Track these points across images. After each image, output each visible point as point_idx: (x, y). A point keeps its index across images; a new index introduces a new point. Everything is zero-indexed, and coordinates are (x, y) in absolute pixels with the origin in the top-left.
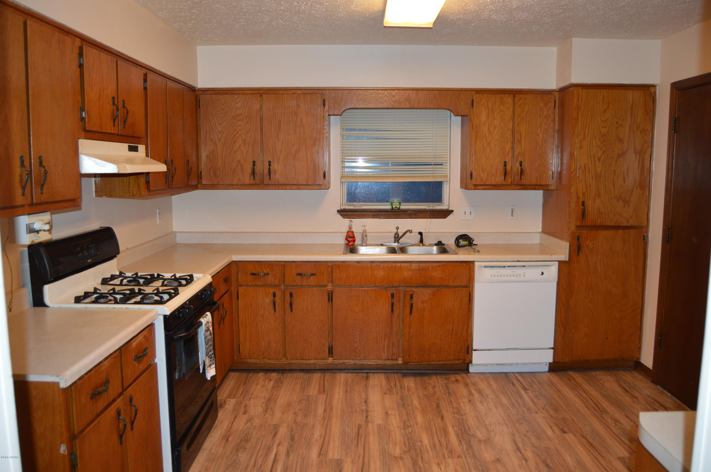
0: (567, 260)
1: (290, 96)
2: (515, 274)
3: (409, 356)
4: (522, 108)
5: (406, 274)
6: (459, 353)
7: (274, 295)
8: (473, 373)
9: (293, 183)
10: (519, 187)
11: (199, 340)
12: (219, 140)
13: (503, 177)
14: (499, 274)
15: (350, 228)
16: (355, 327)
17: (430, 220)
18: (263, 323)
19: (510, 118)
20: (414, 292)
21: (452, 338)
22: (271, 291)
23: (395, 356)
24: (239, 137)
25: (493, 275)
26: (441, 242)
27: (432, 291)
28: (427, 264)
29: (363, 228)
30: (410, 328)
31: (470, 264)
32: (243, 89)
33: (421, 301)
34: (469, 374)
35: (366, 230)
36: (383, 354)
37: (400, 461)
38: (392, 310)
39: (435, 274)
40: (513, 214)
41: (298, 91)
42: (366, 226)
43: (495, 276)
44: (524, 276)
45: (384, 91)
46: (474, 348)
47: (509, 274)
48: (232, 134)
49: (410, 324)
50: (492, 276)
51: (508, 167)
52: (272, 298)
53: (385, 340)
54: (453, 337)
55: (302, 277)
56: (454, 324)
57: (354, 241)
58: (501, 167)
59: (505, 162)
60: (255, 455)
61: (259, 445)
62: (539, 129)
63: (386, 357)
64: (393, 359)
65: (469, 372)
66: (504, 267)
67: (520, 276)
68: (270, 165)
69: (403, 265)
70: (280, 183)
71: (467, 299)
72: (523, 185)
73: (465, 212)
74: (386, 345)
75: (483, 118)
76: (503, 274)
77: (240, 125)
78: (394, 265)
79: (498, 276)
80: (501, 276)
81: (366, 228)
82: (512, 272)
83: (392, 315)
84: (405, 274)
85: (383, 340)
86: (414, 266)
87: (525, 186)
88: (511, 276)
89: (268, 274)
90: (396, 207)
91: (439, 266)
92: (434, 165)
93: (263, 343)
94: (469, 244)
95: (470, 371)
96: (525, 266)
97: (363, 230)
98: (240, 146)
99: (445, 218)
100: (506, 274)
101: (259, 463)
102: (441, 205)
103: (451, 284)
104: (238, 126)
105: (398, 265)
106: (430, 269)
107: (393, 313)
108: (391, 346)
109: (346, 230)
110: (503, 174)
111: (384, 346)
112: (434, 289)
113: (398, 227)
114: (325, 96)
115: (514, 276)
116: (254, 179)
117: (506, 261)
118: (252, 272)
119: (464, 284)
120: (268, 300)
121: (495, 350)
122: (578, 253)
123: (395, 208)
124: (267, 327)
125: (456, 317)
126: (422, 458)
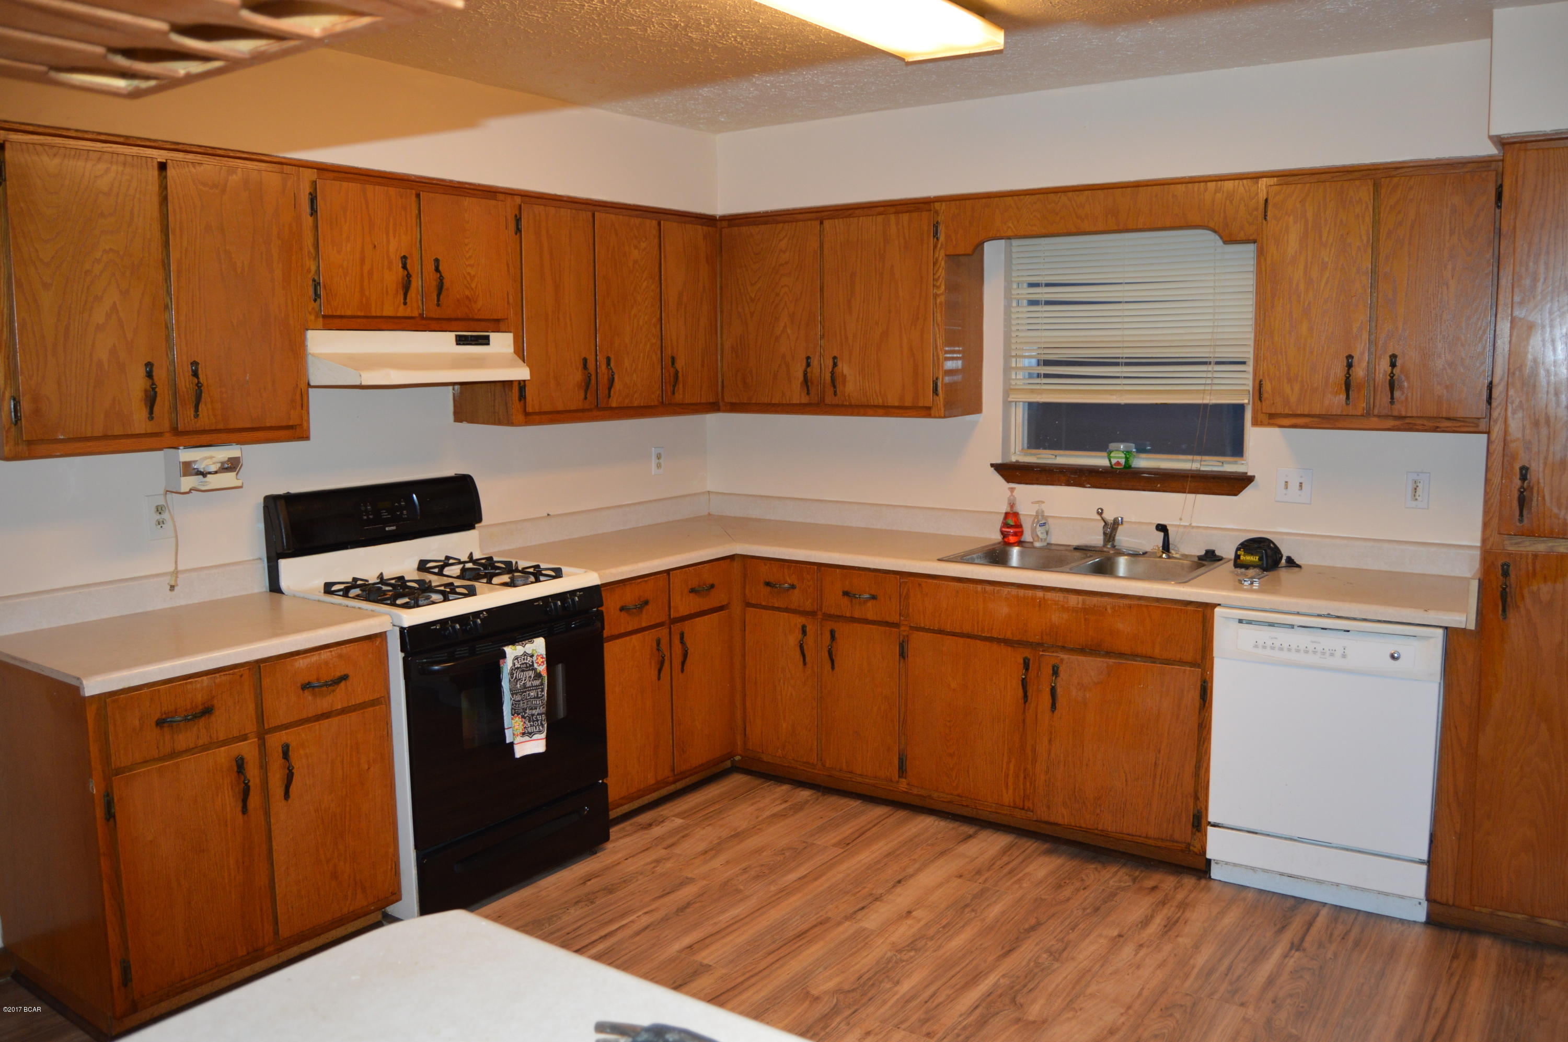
0: (1472, 626)
1: (872, 219)
2: (1319, 648)
3: (1048, 807)
4: (1399, 212)
5: (1056, 618)
6: (1171, 825)
7: (804, 631)
8: (1220, 881)
9: (876, 403)
10: (1392, 423)
12: (752, 314)
13: (1343, 397)
14: (1277, 644)
15: (1012, 505)
16: (949, 722)
17: (1191, 497)
18: (784, 684)
19: (1365, 241)
20: (1062, 660)
21: (1154, 783)
22: (800, 620)
23: (1031, 801)
24: (784, 308)
25: (1261, 643)
26: (1213, 552)
27: (1105, 665)
28: (1106, 599)
29: (1036, 507)
30: (1050, 741)
31: (1205, 611)
32: (792, 212)
33: (1078, 684)
34: (1212, 883)
35: (1043, 512)
36: (1004, 791)
37: (807, 1003)
38: (1025, 696)
39: (1120, 626)
40: (1418, 493)
41: (889, 208)
42: (1043, 502)
43: (1264, 647)
44: (1344, 656)
45: (1060, 194)
46: (1211, 818)
47: (1302, 647)
48: (773, 302)
49: (1051, 733)
50: (1256, 647)
51: (1359, 372)
52: (800, 636)
53: (1009, 763)
54: (1158, 782)
55: (851, 602)
56: (1159, 752)
57: (1021, 533)
58: (1338, 370)
59: (1350, 357)
62: (1450, 267)
63: (1012, 800)
64: (1026, 808)
65: (1210, 877)
66: (1292, 626)
67: (1332, 655)
68: (835, 365)
69: (1049, 595)
70: (853, 402)
71: (1195, 694)
72: (1400, 418)
73: (1286, 482)
74: (1011, 772)
75: (1292, 243)
76: (1285, 646)
77: (785, 285)
78: (1030, 594)
79: (1273, 648)
80: (1281, 649)
81: (1043, 507)
82: (1313, 642)
83: (1025, 707)
84: (1053, 616)
85: (1005, 760)
86: (1073, 600)
87: (1407, 421)
88: (1306, 652)
89: (793, 587)
90: (1118, 463)
91: (1130, 607)
93: (784, 725)
94: (1260, 563)
95: (1213, 876)
96: (1348, 631)
97: (1037, 512)
98: (785, 327)
99: (1236, 495)
100: (1294, 646)
102: (1235, 463)
103: (1157, 652)
104: (782, 287)
105: (1040, 594)
106: (1109, 611)
107: (1027, 705)
108: (1022, 776)
109: (1004, 508)
110: (1344, 388)
111: (1007, 776)
112: (1111, 661)
113: (1102, 510)
114: (938, 215)
115: (1315, 652)
116: (808, 393)
117: (1298, 614)
118: (768, 581)
119: (1189, 657)
120: (793, 640)
121: (1268, 835)
122: (1504, 610)
123: (1115, 464)
124: (792, 695)
125: (1166, 735)
126: (856, 1011)
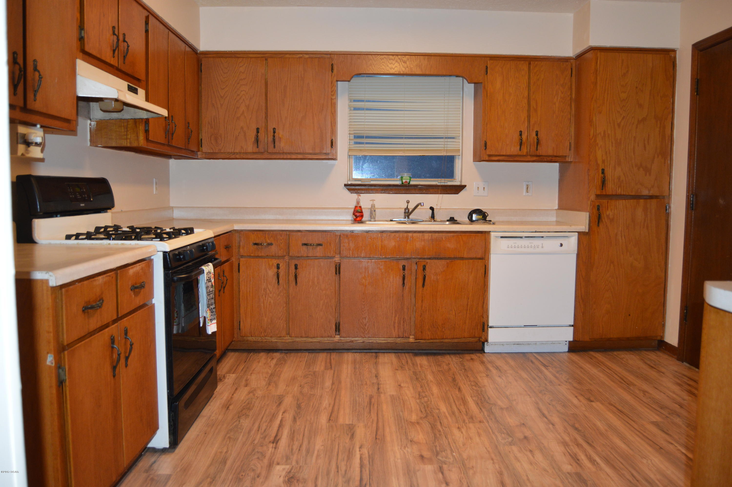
0: (587, 231)
1: (297, 60)
2: (533, 246)
3: (422, 332)
4: (538, 75)
5: (419, 245)
6: (474, 330)
7: (278, 267)
8: (489, 353)
9: (299, 151)
10: (535, 158)
11: (199, 290)
12: (222, 105)
13: (519, 147)
14: (516, 246)
15: (358, 203)
16: (364, 302)
17: (441, 195)
18: (266, 297)
19: (526, 86)
20: (427, 262)
21: (467, 313)
22: (275, 262)
23: (407, 333)
24: (242, 102)
25: (510, 246)
26: (453, 218)
27: (446, 263)
28: (441, 234)
29: (371, 202)
30: (422, 301)
31: (486, 234)
32: (247, 53)
33: (434, 273)
34: (485, 354)
36: (393, 331)
37: (418, 426)
38: (404, 283)
39: (449, 245)
40: (528, 190)
41: (305, 55)
42: (375, 200)
43: (512, 247)
44: (542, 247)
45: (395, 56)
46: (490, 324)
47: (526, 246)
48: (235, 99)
49: (422, 297)
50: (508, 247)
51: (524, 137)
52: (276, 270)
53: (396, 316)
54: (468, 312)
55: (307, 248)
56: (469, 299)
57: (362, 216)
58: (516, 136)
59: (521, 132)
60: (259, 420)
61: (263, 413)
62: (556, 97)
63: (397, 334)
64: (404, 337)
65: (484, 352)
66: (521, 237)
67: (538, 247)
68: (274, 132)
69: (415, 235)
70: (285, 152)
71: (483, 271)
72: (539, 156)
73: (478, 187)
74: (396, 321)
75: (498, 85)
76: (520, 246)
77: (244, 90)
78: (406, 235)
79: (515, 247)
80: (518, 247)
81: (375, 202)
82: (530, 243)
83: (403, 289)
84: (417, 244)
85: (394, 315)
86: (426, 236)
87: (541, 157)
88: (528, 247)
89: (271, 244)
90: (406, 182)
91: (453, 236)
92: (446, 138)
93: (266, 319)
94: (483, 219)
95: (486, 351)
96: (543, 237)
97: (372, 205)
98: (243, 112)
99: (457, 194)
100: (523, 246)
101: (264, 427)
102: (452, 181)
103: (465, 256)
104: (241, 91)
105: (410, 235)
106: (444, 239)
107: (404, 287)
108: (402, 322)
109: (352, 205)
110: (519, 144)
111: (394, 323)
112: (448, 261)
113: (409, 201)
114: (333, 61)
115: (531, 247)
116: (258, 147)
117: (523, 232)
118: (255, 243)
119: (479, 256)
120: (271, 273)
121: (512, 327)
122: (598, 223)
123: (404, 183)
124: (270, 302)
125: (471, 290)
126: (441, 423)
